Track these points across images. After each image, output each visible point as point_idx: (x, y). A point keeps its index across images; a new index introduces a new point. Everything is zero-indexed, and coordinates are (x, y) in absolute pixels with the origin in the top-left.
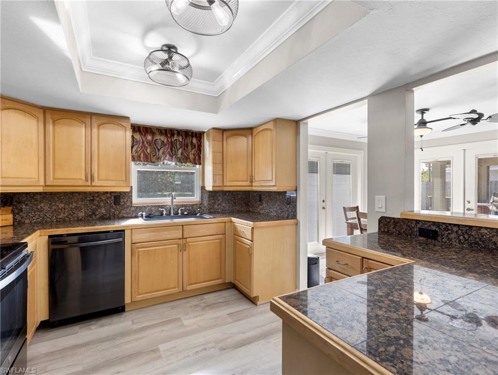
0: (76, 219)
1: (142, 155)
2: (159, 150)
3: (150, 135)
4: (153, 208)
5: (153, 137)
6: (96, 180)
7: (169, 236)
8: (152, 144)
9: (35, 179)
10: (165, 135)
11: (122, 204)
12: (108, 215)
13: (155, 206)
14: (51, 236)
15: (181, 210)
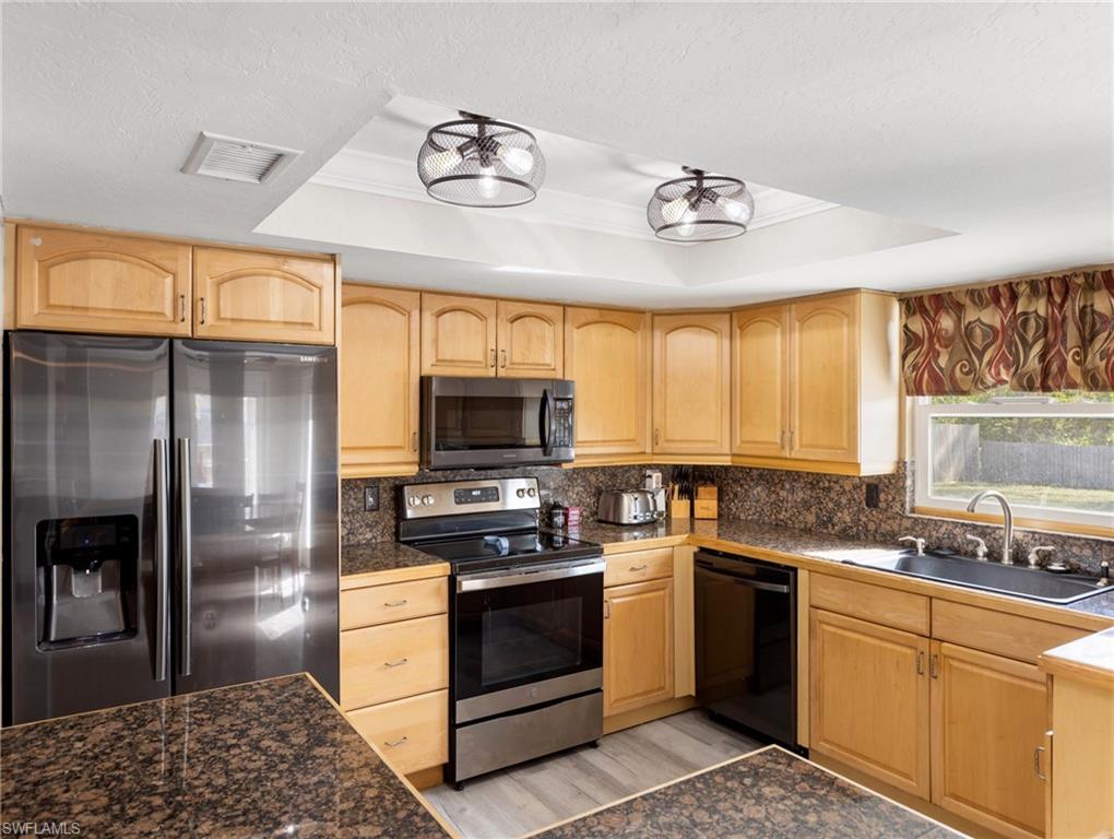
0: (802, 526)
1: (926, 375)
2: (981, 355)
3: (948, 313)
4: (957, 530)
5: (959, 318)
6: (797, 447)
7: (890, 617)
8: (957, 340)
9: (715, 441)
10: (993, 305)
11: (882, 505)
12: (855, 529)
13: (963, 524)
14: (702, 550)
15: (1037, 552)
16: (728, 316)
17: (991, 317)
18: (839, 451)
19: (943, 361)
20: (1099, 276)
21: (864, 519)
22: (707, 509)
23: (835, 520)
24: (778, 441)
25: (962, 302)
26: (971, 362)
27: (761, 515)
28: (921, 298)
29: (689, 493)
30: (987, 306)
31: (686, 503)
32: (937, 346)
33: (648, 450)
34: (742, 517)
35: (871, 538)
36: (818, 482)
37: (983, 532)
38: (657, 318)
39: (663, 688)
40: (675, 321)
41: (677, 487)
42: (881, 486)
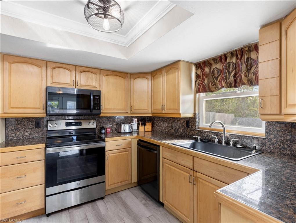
1: (201, 87)
2: (217, 79)
4: (210, 134)
5: (211, 68)
6: (166, 110)
7: (183, 163)
8: (210, 75)
9: (147, 109)
10: (220, 62)
11: (190, 127)
12: (183, 134)
13: (211, 132)
15: (233, 141)
16: (150, 74)
17: (219, 66)
18: (176, 110)
19: (206, 82)
20: (253, 46)
21: (186, 131)
22: (148, 129)
23: (179, 131)
25: (211, 63)
26: (214, 81)
27: (162, 130)
28: (200, 64)
29: (144, 124)
30: (218, 62)
31: (143, 127)
32: (204, 77)
33: (129, 112)
34: (158, 131)
35: (187, 136)
37: (217, 134)
39: (128, 180)
40: (136, 76)
41: (141, 123)
42: (190, 121)
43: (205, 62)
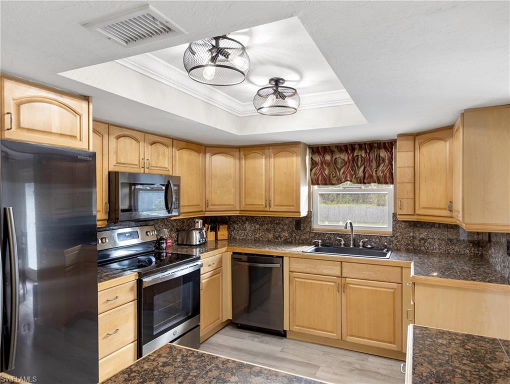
0: (267, 239)
1: (320, 178)
2: (339, 170)
3: (329, 154)
4: (332, 236)
5: (332, 157)
6: (272, 206)
7: (325, 272)
8: (332, 164)
9: (233, 205)
10: (345, 152)
11: (302, 228)
12: (290, 239)
13: (334, 234)
14: (234, 253)
15: (362, 241)
16: (238, 150)
17: (344, 156)
18: (291, 207)
19: (327, 172)
20: (382, 144)
21: (295, 235)
22: (223, 235)
23: (282, 236)
24: (264, 204)
25: (333, 150)
26: (336, 173)
27: (247, 236)
28: (318, 147)
29: (214, 229)
30: (343, 152)
31: (213, 233)
32: (325, 166)
33: (204, 210)
34: (238, 237)
35: (297, 242)
36: (274, 221)
37: (342, 236)
38: (207, 149)
39: (219, 319)
41: (210, 226)
42: (302, 221)
43: (325, 147)
